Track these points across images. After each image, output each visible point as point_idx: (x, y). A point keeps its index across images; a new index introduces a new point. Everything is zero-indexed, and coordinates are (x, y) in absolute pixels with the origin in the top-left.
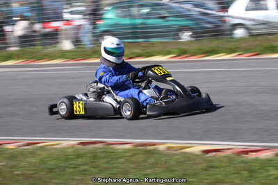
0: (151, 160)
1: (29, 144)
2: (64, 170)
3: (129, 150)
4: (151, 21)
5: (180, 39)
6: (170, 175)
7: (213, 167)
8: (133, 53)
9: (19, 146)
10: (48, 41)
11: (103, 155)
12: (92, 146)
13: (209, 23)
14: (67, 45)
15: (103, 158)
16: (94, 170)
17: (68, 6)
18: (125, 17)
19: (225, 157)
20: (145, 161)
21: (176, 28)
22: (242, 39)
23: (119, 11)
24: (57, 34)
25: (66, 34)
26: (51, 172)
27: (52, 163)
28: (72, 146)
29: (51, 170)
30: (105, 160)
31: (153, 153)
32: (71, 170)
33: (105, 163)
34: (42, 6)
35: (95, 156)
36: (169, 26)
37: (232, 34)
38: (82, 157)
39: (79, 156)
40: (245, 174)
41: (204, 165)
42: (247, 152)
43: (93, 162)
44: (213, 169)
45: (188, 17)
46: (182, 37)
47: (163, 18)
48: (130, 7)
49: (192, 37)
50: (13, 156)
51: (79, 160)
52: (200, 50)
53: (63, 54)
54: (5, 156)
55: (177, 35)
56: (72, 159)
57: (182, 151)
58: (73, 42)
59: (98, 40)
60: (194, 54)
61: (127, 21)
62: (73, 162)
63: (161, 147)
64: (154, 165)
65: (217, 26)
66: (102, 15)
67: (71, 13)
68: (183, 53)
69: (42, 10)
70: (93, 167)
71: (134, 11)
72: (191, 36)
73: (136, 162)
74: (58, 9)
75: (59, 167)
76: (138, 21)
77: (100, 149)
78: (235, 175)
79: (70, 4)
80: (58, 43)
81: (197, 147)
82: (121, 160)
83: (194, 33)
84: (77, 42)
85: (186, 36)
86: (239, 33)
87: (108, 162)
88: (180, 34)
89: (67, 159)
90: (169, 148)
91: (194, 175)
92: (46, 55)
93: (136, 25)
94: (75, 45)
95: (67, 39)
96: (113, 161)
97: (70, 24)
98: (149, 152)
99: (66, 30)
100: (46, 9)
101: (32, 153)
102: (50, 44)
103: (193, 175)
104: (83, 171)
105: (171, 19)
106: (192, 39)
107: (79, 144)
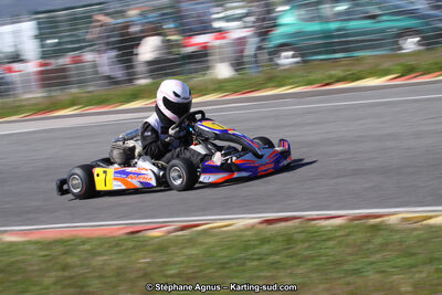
0: (378, 240)
1: (183, 228)
2: (244, 264)
3: (340, 227)
4: (353, 25)
5: (401, 49)
6: (408, 261)
8: (331, 77)
9: (169, 232)
10: (192, 66)
11: (302, 236)
12: (283, 224)
14: (223, 71)
15: (303, 241)
16: (290, 261)
17: (219, 9)
18: (312, 19)
20: (369, 242)
21: (395, 31)
23: (302, 12)
24: (206, 55)
25: (220, 53)
26: (223, 268)
27: (224, 254)
28: (252, 227)
29: (223, 266)
30: (306, 245)
31: (380, 230)
32: (255, 263)
33: (307, 249)
34: (180, 12)
35: (289, 240)
36: (383, 31)
38: (269, 242)
39: (265, 241)
43: (287, 249)
45: (411, 13)
46: (404, 46)
47: (373, 17)
48: (319, 3)
49: (421, 45)
50: (161, 247)
52: (436, 64)
53: (220, 86)
54: (148, 248)
55: (396, 43)
56: (254, 247)
57: (425, 222)
58: (232, 65)
59: (271, 60)
60: (426, 72)
61: (315, 27)
62: (256, 251)
63: (392, 220)
64: (384, 247)
66: (275, 19)
67: (227, 19)
68: (408, 71)
69: (182, 17)
70: (288, 257)
71: (326, 9)
72: (419, 43)
73: (355, 245)
74: (205, 14)
75: (235, 260)
76: (333, 26)
77: (296, 228)
79: (222, 5)
80: (208, 68)
82: (330, 243)
83: (423, 38)
84: (238, 64)
85: (410, 44)
87: (310, 247)
88: (401, 42)
89: (246, 247)
90: (404, 219)
92: (193, 89)
93: (330, 31)
94: (236, 70)
95: (222, 61)
96: (319, 246)
97: (224, 38)
98: (375, 228)
99: (220, 47)
101: (191, 242)
102: (196, 71)
104: (273, 263)
105: (385, 18)
106: (421, 48)
107: (261, 223)
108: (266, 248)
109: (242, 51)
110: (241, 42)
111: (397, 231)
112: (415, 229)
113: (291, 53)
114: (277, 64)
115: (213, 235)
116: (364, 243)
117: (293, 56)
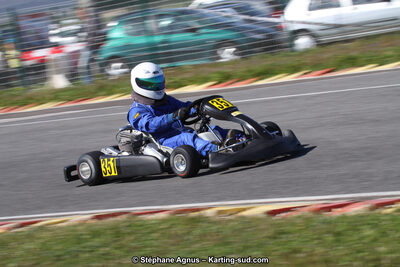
0: (197, 232)
1: (23, 225)
2: (77, 256)
3: (164, 221)
4: (176, 37)
5: (219, 58)
6: (224, 249)
7: (284, 233)
9: (9, 229)
10: (31, 78)
11: (129, 230)
12: (112, 219)
13: (259, 32)
14: (59, 82)
15: (129, 234)
16: (117, 252)
17: (55, 26)
18: (138, 34)
19: (299, 217)
20: (188, 233)
21: (213, 43)
22: (306, 51)
23: (129, 27)
24: (44, 68)
25: (56, 66)
26: (59, 260)
27: (60, 247)
28: (85, 221)
29: (59, 258)
30: (132, 238)
31: (199, 222)
32: (87, 255)
33: (133, 241)
34: (19, 28)
35: (117, 233)
36: (203, 42)
37: (292, 45)
38: (99, 235)
39: (95, 234)
40: (330, 238)
41: (271, 232)
42: (329, 209)
43: (116, 241)
44: (284, 236)
45: (228, 26)
46: (222, 56)
47: (193, 30)
48: (145, 18)
49: (236, 55)
51: (97, 240)
52: (250, 71)
53: (56, 95)
55: (215, 53)
56: (86, 240)
57: (240, 214)
58: (67, 76)
59: (102, 71)
60: (242, 79)
61: (141, 40)
62: (89, 244)
63: (209, 213)
64: (203, 237)
65: (271, 36)
66: (105, 33)
67: (62, 35)
68: (225, 78)
69: (20, 34)
70: (116, 248)
71: (151, 24)
72: (235, 53)
73: (177, 235)
74: (41, 30)
75: (69, 253)
76: (158, 39)
78: (316, 242)
79: (57, 22)
80: (45, 79)
81: (258, 208)
82: (155, 235)
83: (239, 49)
84: (73, 75)
85: (227, 54)
86: (303, 42)
87: (136, 240)
88: (219, 52)
89: (79, 240)
90: (220, 212)
91: (259, 246)
92: (31, 99)
93: (155, 44)
94: (71, 81)
95: (58, 72)
96: (144, 238)
97: (60, 52)
98: (193, 220)
99: (55, 60)
100: (24, 33)
101: (30, 236)
102: (35, 82)
103: (257, 246)
104: (103, 255)
105: (204, 31)
106: (236, 57)
107: (93, 218)
108: (96, 242)
109: (76, 63)
110: (75, 55)
111: (215, 223)
112: (230, 221)
113: (120, 64)
114: (108, 75)
115: (49, 231)
116: (184, 234)
117: (122, 67)
